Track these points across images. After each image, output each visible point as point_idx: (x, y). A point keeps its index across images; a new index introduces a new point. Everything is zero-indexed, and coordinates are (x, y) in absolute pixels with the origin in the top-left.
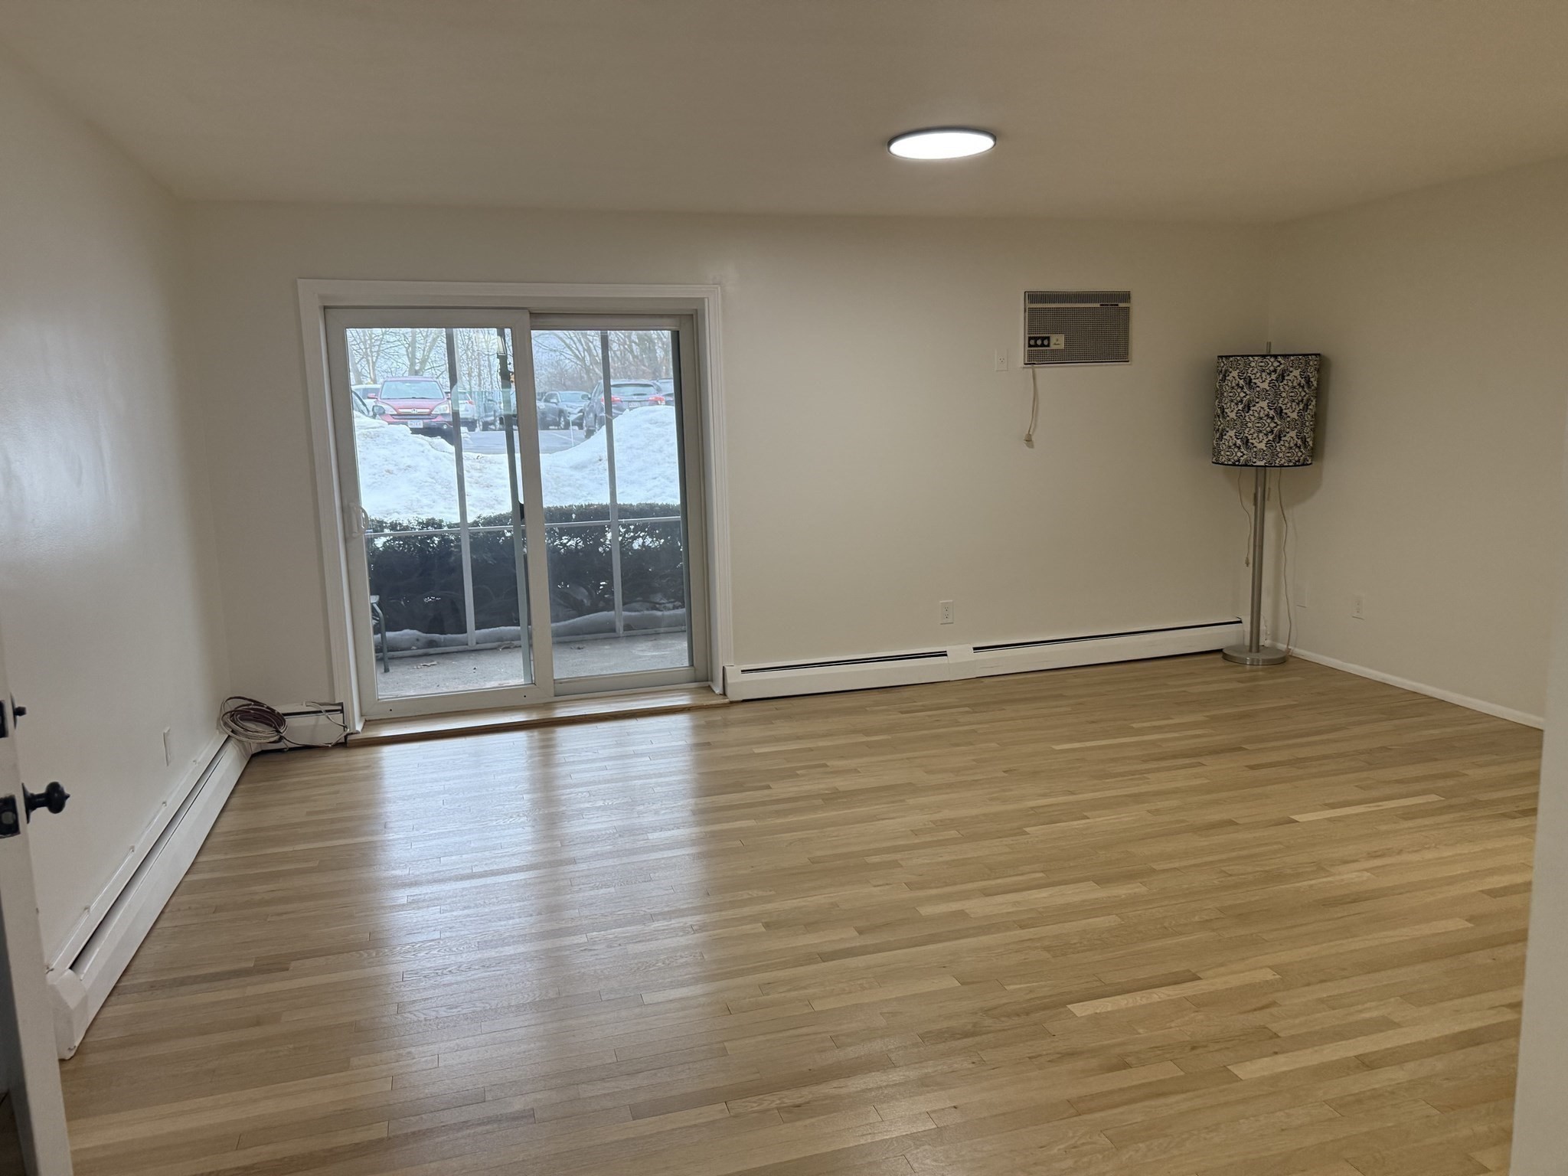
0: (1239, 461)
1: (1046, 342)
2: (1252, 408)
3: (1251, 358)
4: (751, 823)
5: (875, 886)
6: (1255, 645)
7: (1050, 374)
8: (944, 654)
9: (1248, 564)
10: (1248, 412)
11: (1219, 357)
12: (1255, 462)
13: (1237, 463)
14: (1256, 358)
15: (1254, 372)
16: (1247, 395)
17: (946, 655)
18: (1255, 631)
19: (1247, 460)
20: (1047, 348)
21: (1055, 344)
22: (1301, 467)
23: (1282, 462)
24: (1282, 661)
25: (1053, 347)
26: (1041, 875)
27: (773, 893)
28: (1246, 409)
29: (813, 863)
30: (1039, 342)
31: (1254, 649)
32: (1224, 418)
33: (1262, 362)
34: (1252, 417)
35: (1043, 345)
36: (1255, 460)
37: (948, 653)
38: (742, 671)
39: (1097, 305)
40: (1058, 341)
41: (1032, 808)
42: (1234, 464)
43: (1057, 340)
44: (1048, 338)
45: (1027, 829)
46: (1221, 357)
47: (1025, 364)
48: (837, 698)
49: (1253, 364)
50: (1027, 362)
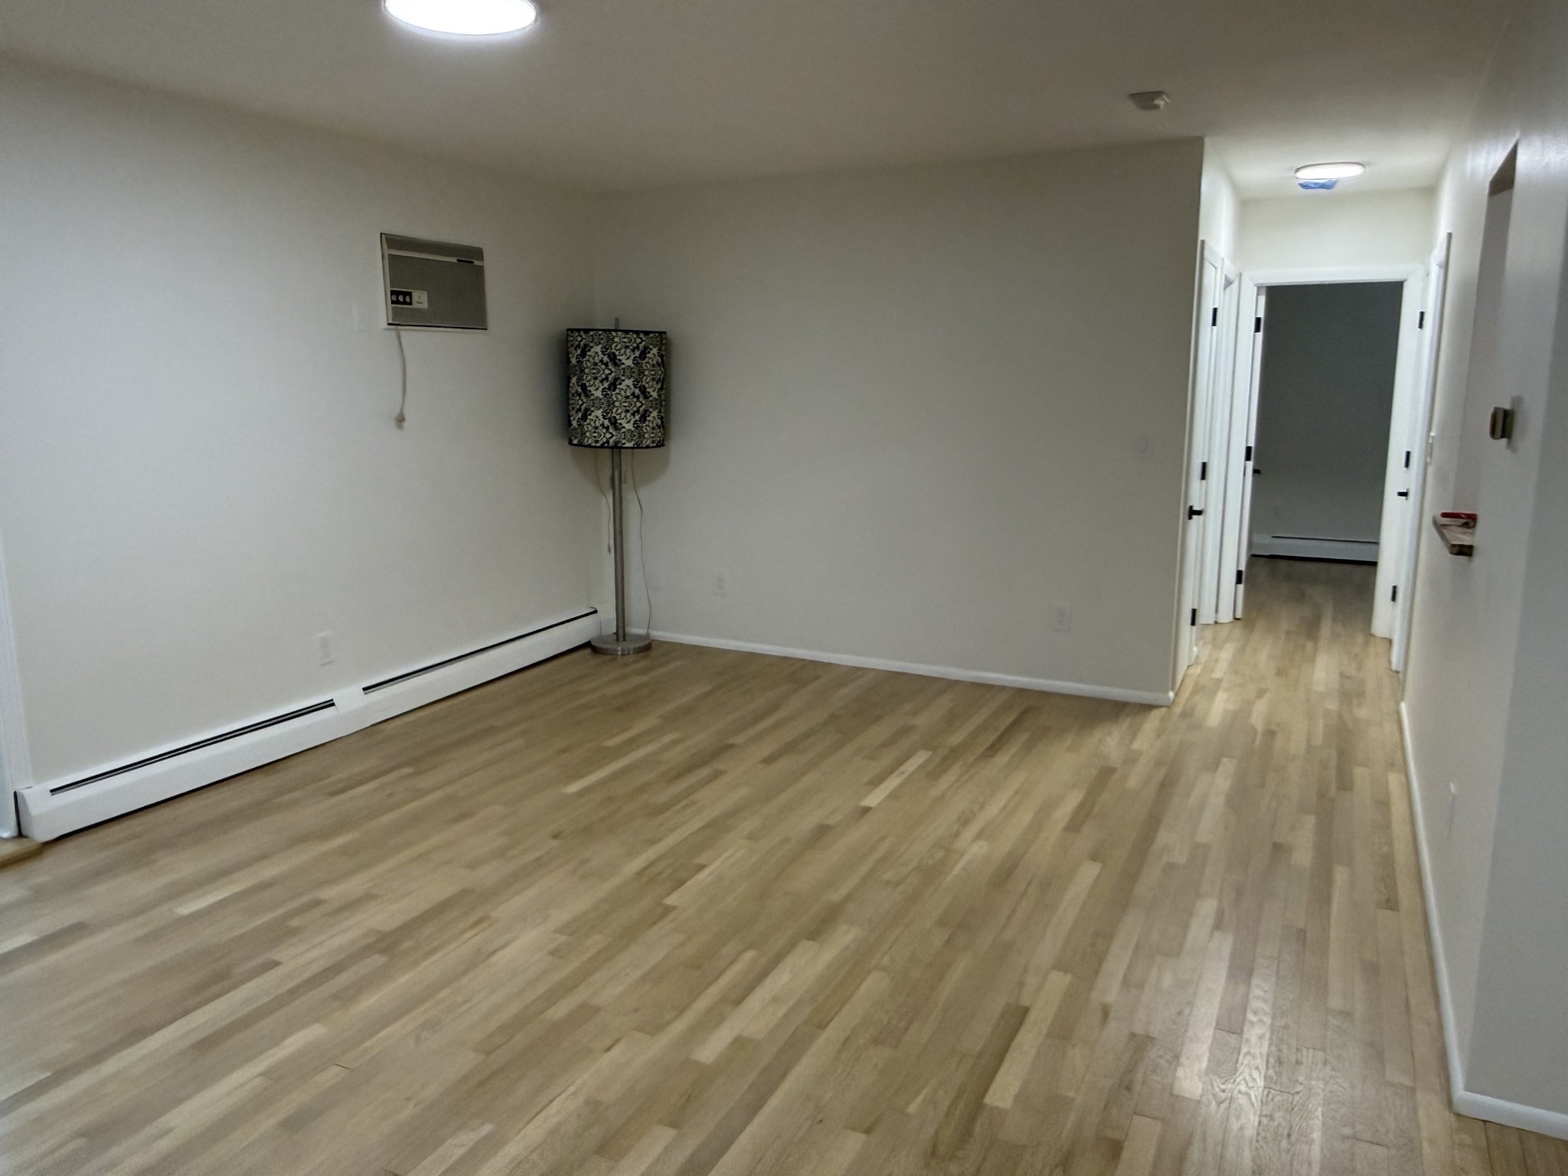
0: (608, 442)
1: (408, 299)
2: (618, 387)
3: (614, 334)
4: (314, 1032)
5: (608, 1049)
6: (621, 634)
7: (415, 338)
8: (330, 704)
9: (610, 551)
10: (614, 390)
11: (568, 330)
12: (624, 444)
13: (606, 445)
14: (620, 333)
15: (618, 348)
16: (612, 372)
17: (333, 705)
18: (621, 619)
19: (616, 443)
20: (409, 306)
21: (418, 303)
22: (654, 449)
23: (647, 444)
24: (647, 647)
25: (415, 305)
26: (750, 955)
27: (487, 1128)
28: (612, 388)
29: (489, 1053)
30: (401, 298)
31: (621, 639)
32: (587, 396)
33: (625, 338)
34: (619, 396)
35: (404, 303)
36: (624, 441)
37: (335, 701)
38: (52, 791)
39: (454, 260)
40: (421, 299)
41: (641, 873)
42: (602, 446)
43: (419, 297)
44: (410, 294)
45: (670, 901)
46: (572, 330)
47: (389, 324)
48: (212, 796)
49: (616, 340)
50: (391, 322)
